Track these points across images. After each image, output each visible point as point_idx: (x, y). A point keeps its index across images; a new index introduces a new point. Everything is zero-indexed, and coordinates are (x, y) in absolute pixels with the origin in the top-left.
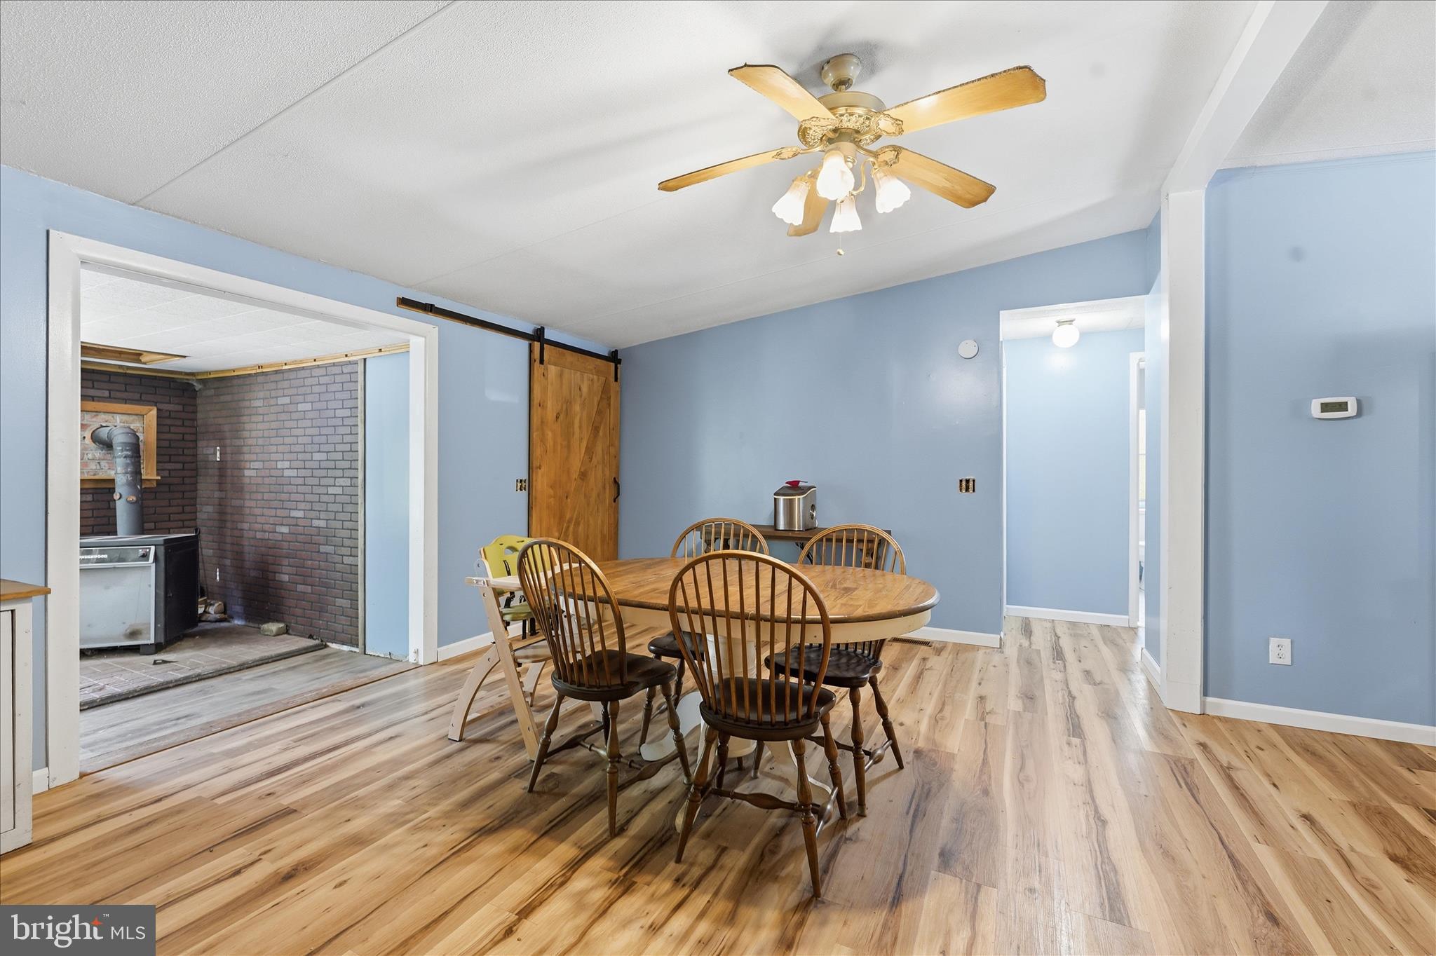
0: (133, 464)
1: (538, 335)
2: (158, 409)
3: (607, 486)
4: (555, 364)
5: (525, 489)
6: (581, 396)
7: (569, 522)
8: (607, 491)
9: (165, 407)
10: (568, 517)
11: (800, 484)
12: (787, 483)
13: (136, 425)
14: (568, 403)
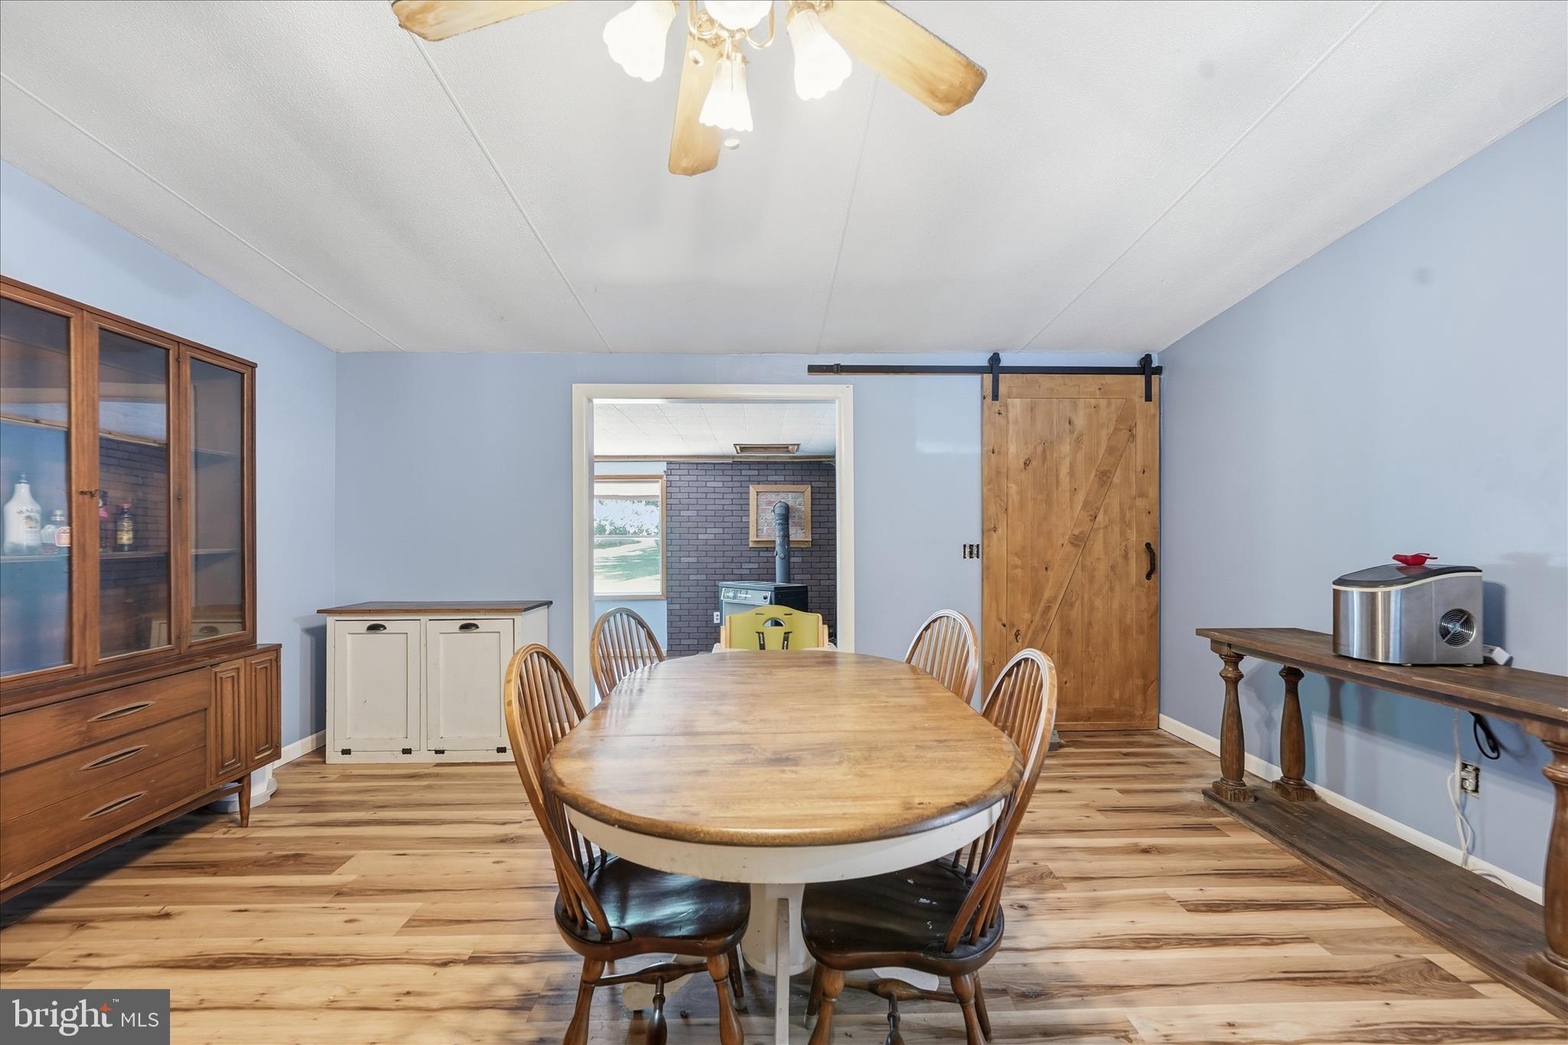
0: (783, 530)
1: (994, 367)
2: (812, 487)
3: (1133, 555)
4: (1021, 397)
5: (978, 557)
6: (1072, 432)
7: (1050, 601)
8: (1133, 562)
9: (815, 484)
10: (1047, 594)
11: (1428, 562)
12: (1396, 557)
13: (790, 500)
14: (1047, 447)
